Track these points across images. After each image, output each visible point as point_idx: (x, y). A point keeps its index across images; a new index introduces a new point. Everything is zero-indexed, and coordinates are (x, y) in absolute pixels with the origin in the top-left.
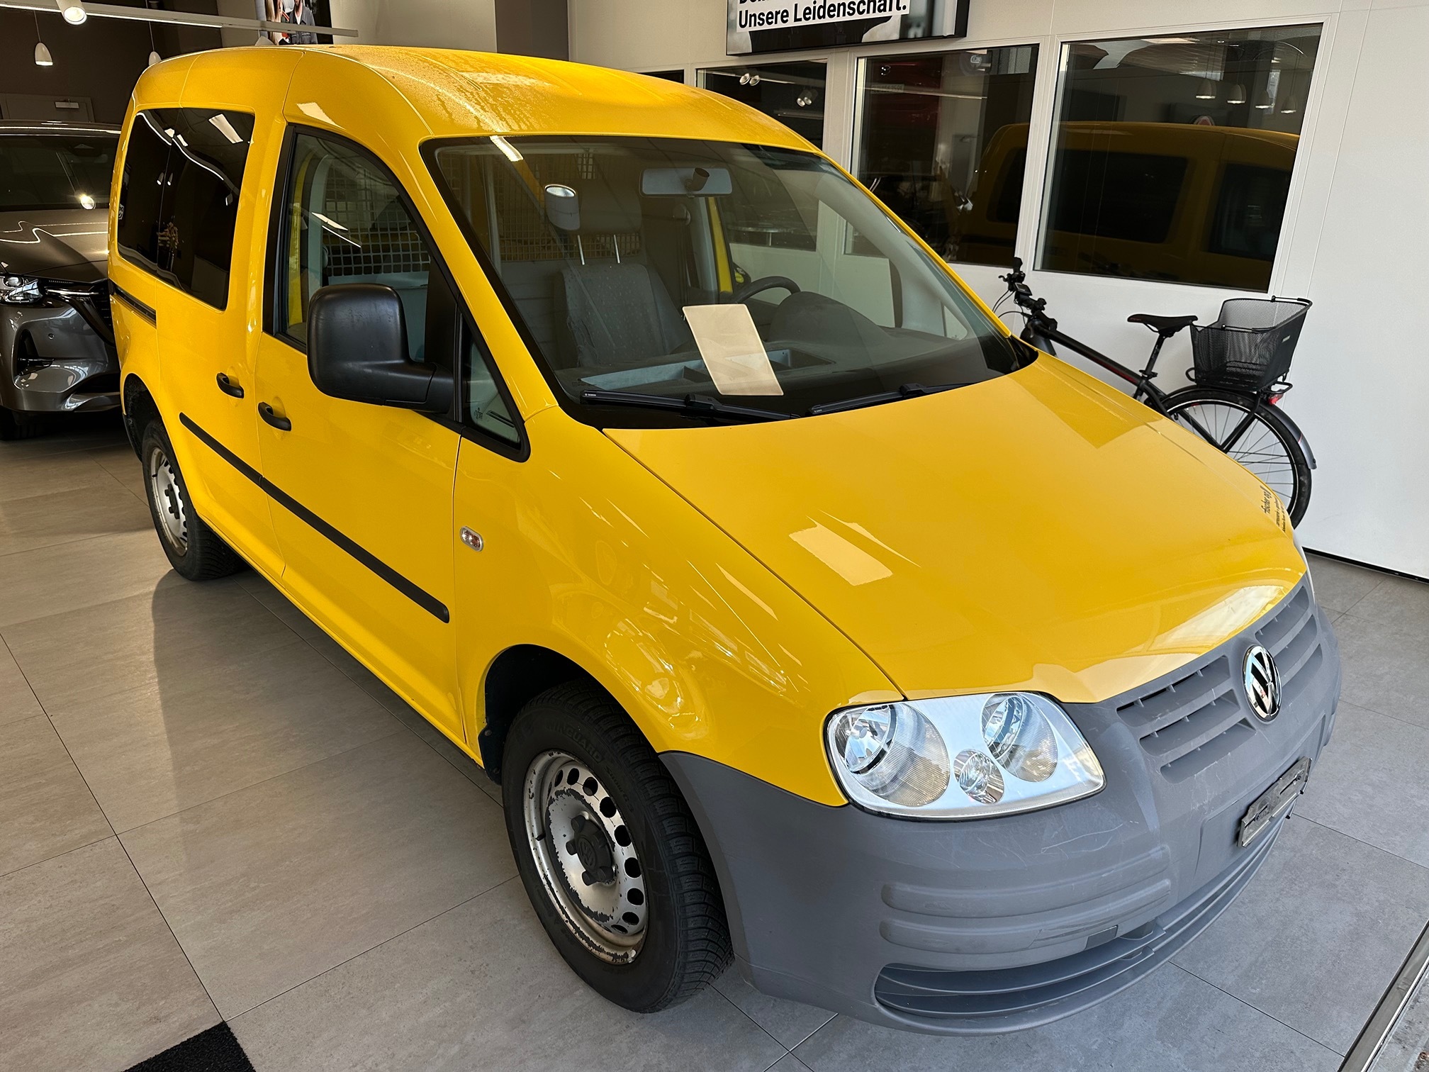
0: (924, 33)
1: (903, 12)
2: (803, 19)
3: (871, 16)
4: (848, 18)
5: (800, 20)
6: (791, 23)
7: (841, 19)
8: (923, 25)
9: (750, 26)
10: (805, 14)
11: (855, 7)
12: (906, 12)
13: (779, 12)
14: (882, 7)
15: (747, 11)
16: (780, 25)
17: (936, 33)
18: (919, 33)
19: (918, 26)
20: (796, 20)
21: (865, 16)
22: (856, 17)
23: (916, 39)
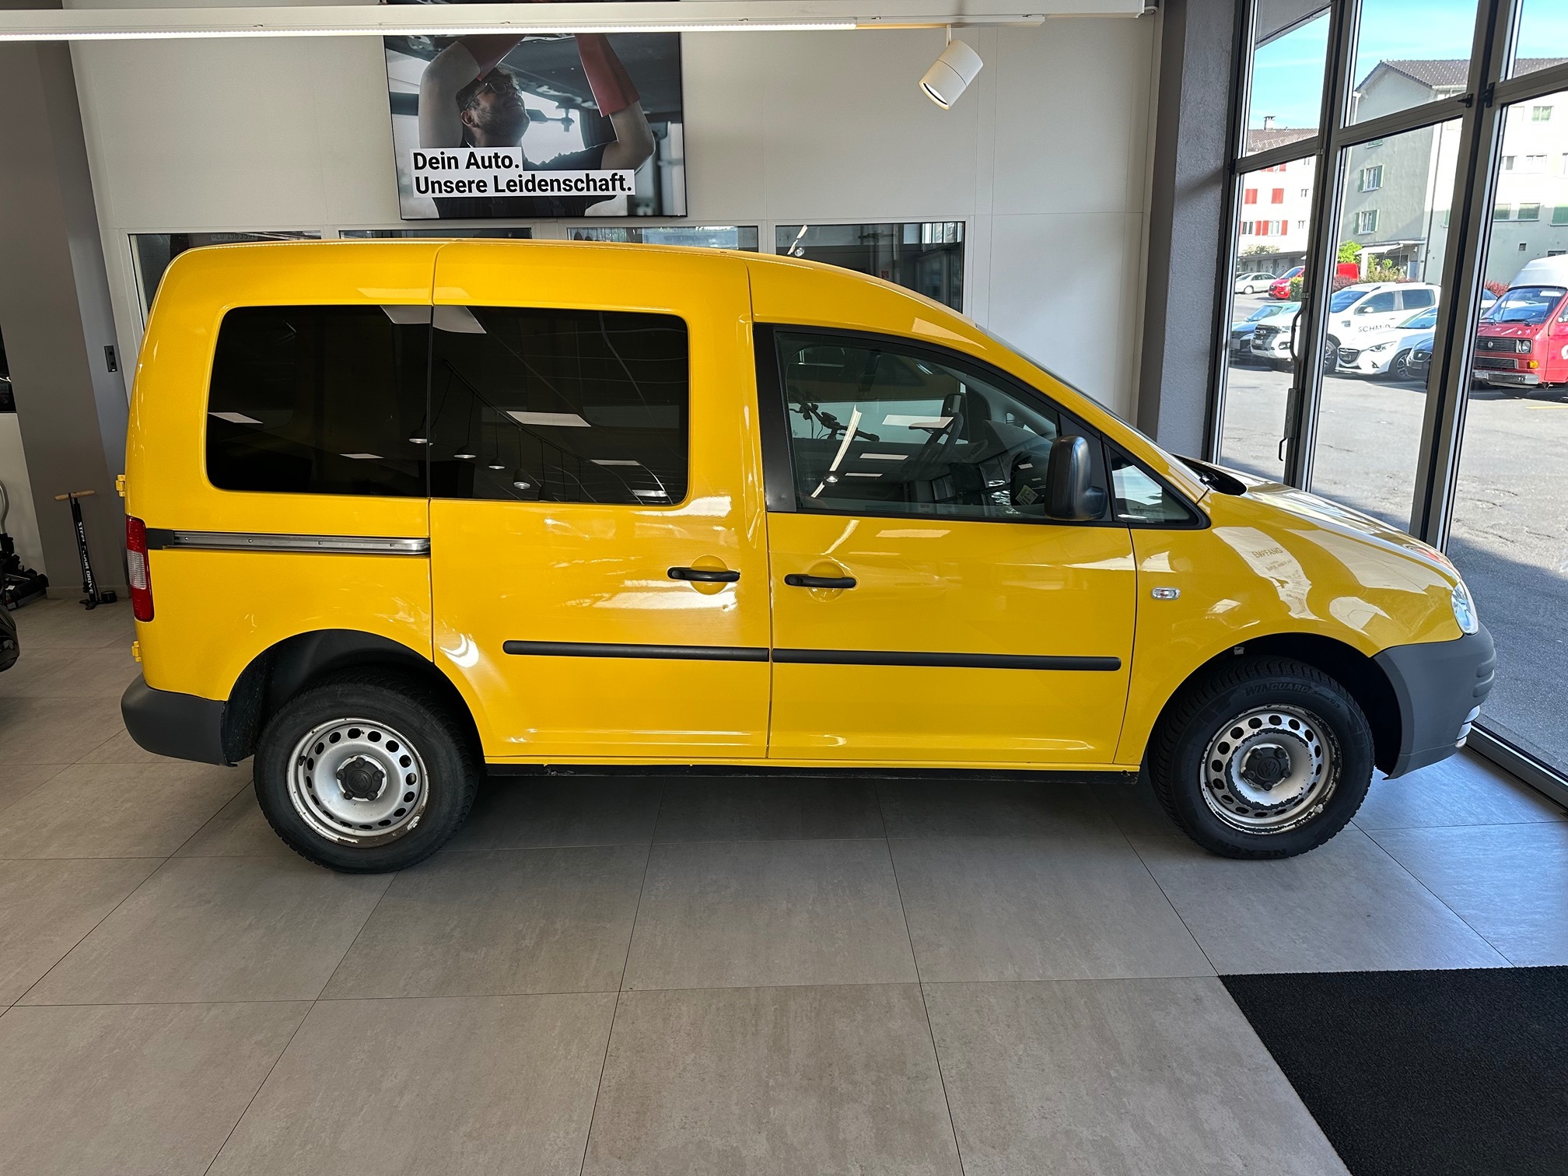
0: (654, 211)
1: (627, 193)
2: (506, 190)
3: (592, 193)
4: (563, 193)
5: (504, 191)
6: (490, 192)
7: (556, 193)
8: (652, 205)
9: (433, 191)
10: (508, 186)
11: (573, 184)
12: (632, 192)
13: (473, 182)
14: (604, 187)
15: (426, 178)
16: (476, 193)
17: (667, 212)
18: (649, 212)
19: (647, 206)
20: (497, 190)
21: (585, 193)
22: (574, 193)
23: (645, 216)
